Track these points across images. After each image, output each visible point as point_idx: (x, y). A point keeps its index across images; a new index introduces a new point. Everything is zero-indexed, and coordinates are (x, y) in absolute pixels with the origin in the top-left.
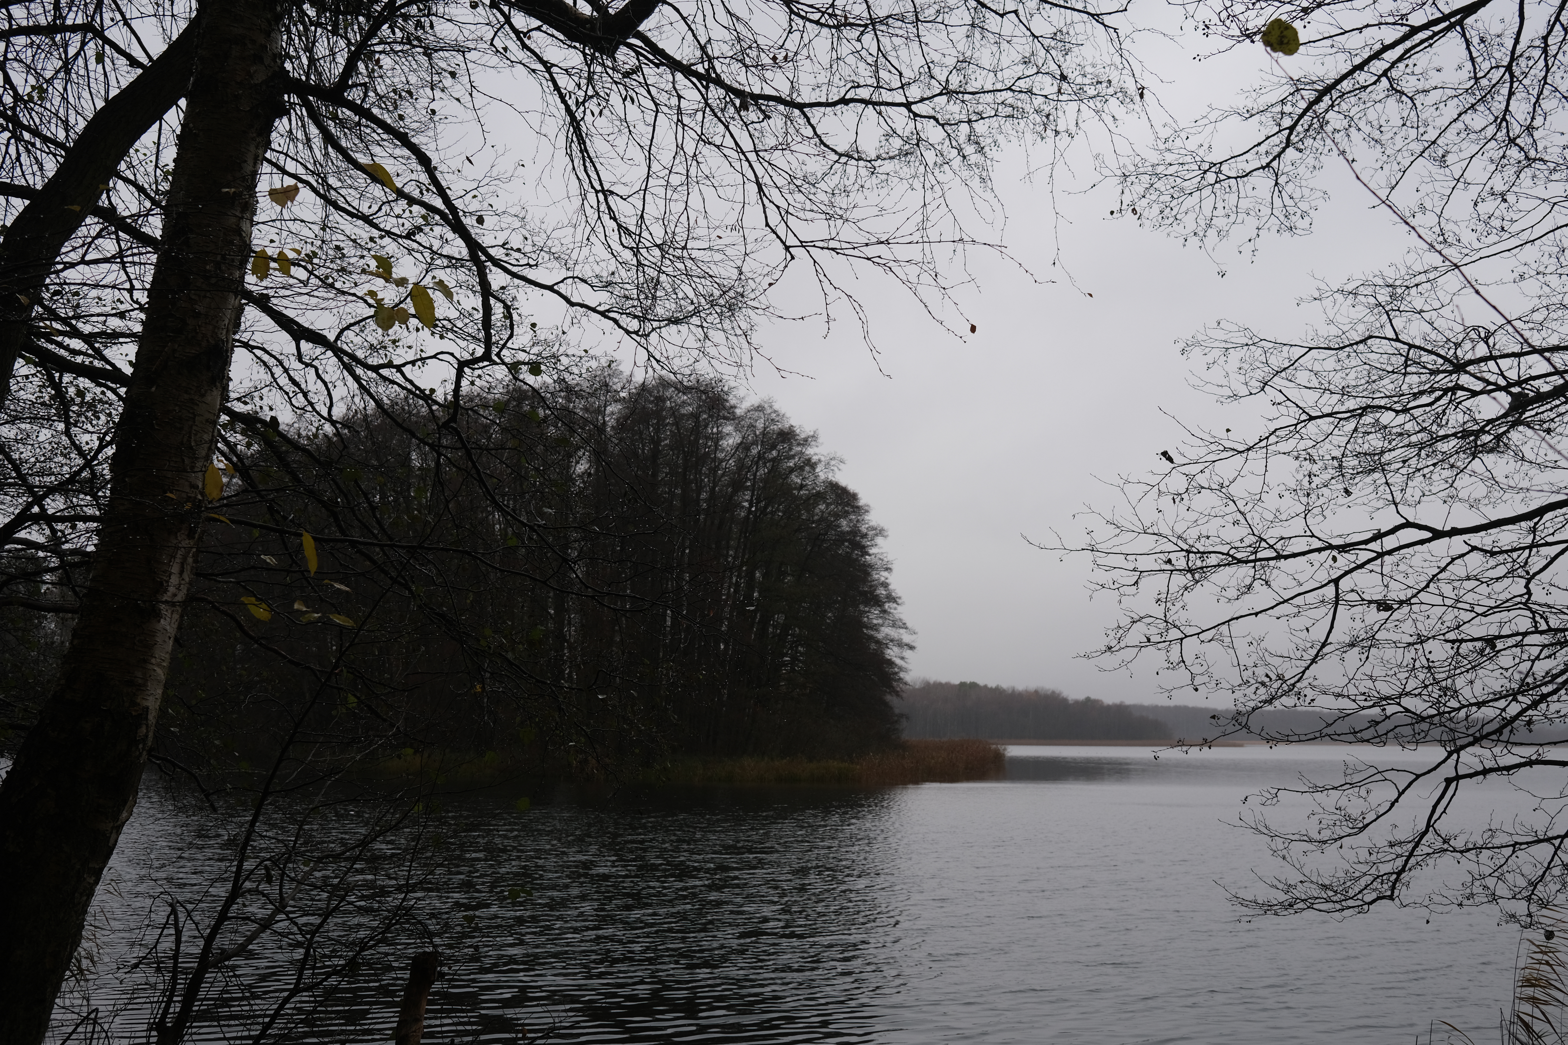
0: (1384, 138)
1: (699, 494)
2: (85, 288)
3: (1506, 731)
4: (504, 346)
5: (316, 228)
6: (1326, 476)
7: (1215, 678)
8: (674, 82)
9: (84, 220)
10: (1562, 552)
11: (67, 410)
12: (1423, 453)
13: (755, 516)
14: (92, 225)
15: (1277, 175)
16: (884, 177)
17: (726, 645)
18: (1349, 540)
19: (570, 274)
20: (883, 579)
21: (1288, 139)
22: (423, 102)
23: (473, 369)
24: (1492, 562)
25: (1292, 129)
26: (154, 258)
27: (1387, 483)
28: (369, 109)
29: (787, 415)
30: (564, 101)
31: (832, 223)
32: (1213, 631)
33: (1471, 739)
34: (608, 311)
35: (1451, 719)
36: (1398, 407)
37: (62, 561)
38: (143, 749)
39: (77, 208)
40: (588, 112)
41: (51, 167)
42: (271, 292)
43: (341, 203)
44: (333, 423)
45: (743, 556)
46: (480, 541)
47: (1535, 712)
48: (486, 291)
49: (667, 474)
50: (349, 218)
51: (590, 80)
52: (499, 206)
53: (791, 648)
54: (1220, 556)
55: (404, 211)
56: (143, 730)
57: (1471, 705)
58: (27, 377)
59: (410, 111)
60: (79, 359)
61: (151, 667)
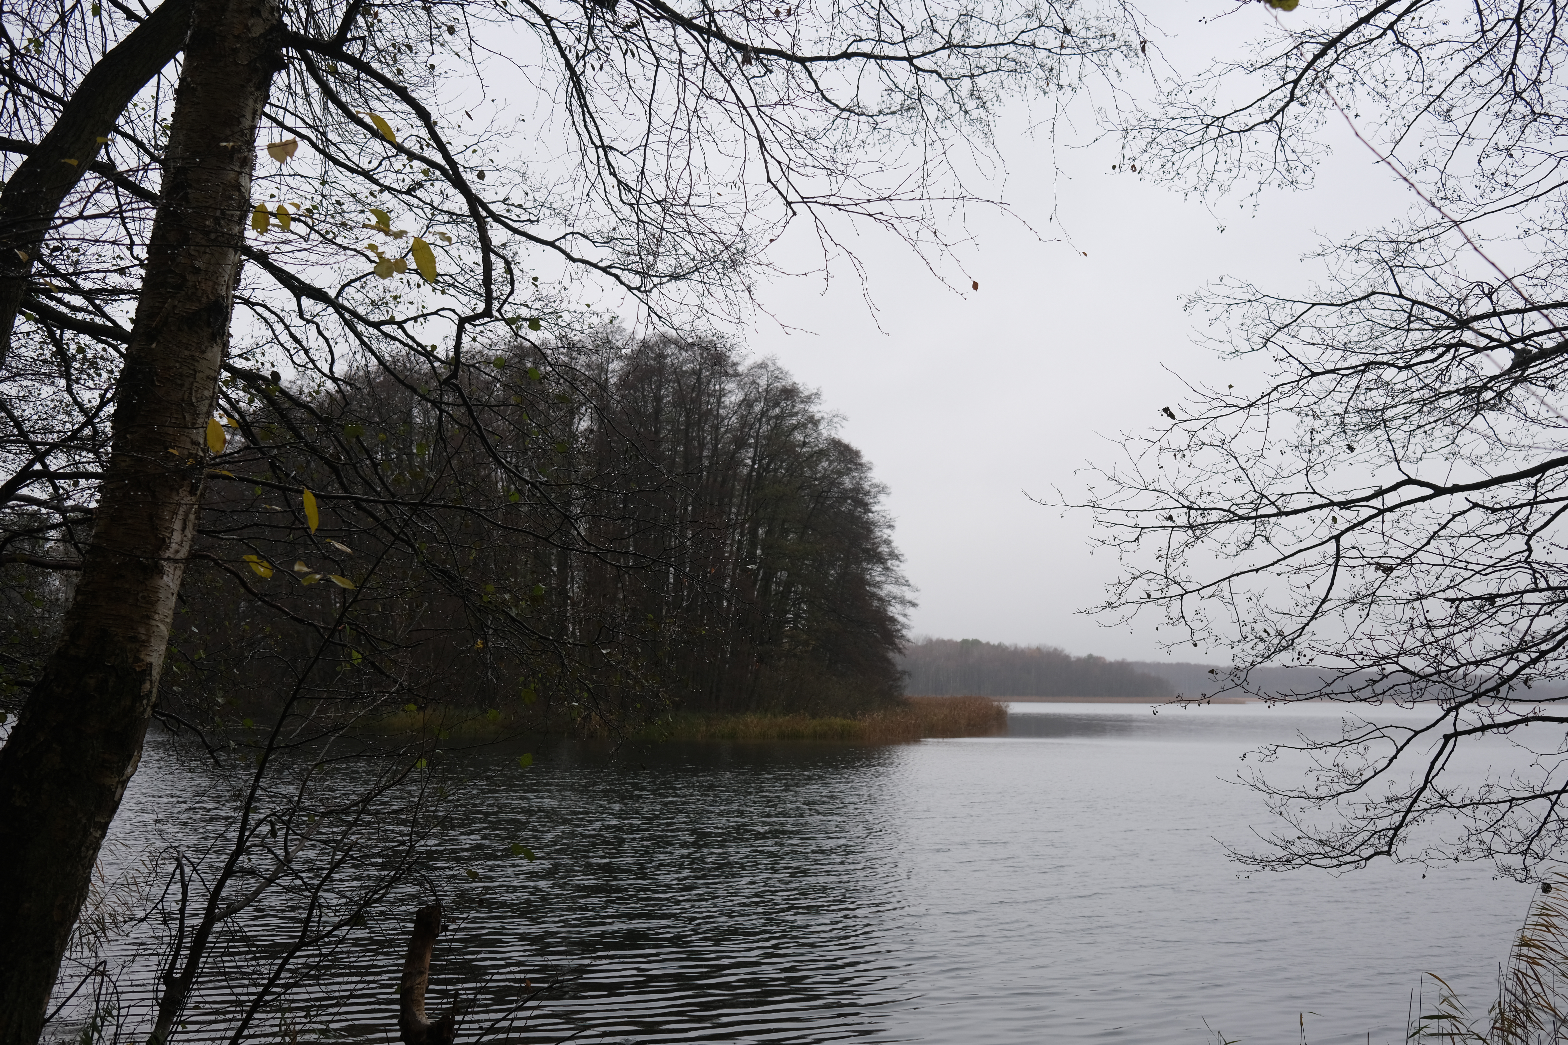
0: (1389, 92)
1: (701, 452)
2: (84, 244)
3: (1504, 689)
4: (505, 301)
5: (316, 184)
6: (1327, 433)
7: (1215, 633)
8: (675, 36)
9: (82, 175)
10: (1563, 509)
11: (68, 367)
12: (1425, 409)
13: (758, 473)
14: (90, 180)
15: (1280, 130)
16: (886, 132)
17: (729, 604)
18: (1350, 497)
19: (570, 230)
20: (885, 536)
21: (1292, 93)
22: (422, 57)
23: (475, 326)
24: (1493, 517)
25: (1296, 82)
26: (153, 213)
27: (1389, 440)
28: (368, 63)
29: (791, 372)
30: (564, 56)
31: (833, 178)
32: (1214, 587)
33: (1470, 696)
34: (610, 267)
35: (1449, 678)
36: (1401, 363)
37: (65, 518)
38: (148, 705)
39: (74, 162)
40: (588, 66)
41: (49, 122)
42: (271, 248)
43: (341, 157)
44: (335, 380)
45: (746, 512)
46: (483, 498)
47: (1533, 671)
48: (486, 247)
49: (670, 431)
50: (349, 174)
51: (590, 33)
52: (500, 161)
53: (794, 605)
54: (1221, 512)
55: (404, 166)
56: (147, 685)
57: (1469, 663)
58: (28, 334)
59: (410, 65)
60: (80, 316)
61: (154, 623)
